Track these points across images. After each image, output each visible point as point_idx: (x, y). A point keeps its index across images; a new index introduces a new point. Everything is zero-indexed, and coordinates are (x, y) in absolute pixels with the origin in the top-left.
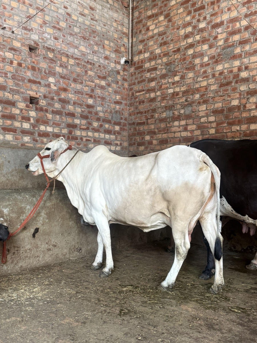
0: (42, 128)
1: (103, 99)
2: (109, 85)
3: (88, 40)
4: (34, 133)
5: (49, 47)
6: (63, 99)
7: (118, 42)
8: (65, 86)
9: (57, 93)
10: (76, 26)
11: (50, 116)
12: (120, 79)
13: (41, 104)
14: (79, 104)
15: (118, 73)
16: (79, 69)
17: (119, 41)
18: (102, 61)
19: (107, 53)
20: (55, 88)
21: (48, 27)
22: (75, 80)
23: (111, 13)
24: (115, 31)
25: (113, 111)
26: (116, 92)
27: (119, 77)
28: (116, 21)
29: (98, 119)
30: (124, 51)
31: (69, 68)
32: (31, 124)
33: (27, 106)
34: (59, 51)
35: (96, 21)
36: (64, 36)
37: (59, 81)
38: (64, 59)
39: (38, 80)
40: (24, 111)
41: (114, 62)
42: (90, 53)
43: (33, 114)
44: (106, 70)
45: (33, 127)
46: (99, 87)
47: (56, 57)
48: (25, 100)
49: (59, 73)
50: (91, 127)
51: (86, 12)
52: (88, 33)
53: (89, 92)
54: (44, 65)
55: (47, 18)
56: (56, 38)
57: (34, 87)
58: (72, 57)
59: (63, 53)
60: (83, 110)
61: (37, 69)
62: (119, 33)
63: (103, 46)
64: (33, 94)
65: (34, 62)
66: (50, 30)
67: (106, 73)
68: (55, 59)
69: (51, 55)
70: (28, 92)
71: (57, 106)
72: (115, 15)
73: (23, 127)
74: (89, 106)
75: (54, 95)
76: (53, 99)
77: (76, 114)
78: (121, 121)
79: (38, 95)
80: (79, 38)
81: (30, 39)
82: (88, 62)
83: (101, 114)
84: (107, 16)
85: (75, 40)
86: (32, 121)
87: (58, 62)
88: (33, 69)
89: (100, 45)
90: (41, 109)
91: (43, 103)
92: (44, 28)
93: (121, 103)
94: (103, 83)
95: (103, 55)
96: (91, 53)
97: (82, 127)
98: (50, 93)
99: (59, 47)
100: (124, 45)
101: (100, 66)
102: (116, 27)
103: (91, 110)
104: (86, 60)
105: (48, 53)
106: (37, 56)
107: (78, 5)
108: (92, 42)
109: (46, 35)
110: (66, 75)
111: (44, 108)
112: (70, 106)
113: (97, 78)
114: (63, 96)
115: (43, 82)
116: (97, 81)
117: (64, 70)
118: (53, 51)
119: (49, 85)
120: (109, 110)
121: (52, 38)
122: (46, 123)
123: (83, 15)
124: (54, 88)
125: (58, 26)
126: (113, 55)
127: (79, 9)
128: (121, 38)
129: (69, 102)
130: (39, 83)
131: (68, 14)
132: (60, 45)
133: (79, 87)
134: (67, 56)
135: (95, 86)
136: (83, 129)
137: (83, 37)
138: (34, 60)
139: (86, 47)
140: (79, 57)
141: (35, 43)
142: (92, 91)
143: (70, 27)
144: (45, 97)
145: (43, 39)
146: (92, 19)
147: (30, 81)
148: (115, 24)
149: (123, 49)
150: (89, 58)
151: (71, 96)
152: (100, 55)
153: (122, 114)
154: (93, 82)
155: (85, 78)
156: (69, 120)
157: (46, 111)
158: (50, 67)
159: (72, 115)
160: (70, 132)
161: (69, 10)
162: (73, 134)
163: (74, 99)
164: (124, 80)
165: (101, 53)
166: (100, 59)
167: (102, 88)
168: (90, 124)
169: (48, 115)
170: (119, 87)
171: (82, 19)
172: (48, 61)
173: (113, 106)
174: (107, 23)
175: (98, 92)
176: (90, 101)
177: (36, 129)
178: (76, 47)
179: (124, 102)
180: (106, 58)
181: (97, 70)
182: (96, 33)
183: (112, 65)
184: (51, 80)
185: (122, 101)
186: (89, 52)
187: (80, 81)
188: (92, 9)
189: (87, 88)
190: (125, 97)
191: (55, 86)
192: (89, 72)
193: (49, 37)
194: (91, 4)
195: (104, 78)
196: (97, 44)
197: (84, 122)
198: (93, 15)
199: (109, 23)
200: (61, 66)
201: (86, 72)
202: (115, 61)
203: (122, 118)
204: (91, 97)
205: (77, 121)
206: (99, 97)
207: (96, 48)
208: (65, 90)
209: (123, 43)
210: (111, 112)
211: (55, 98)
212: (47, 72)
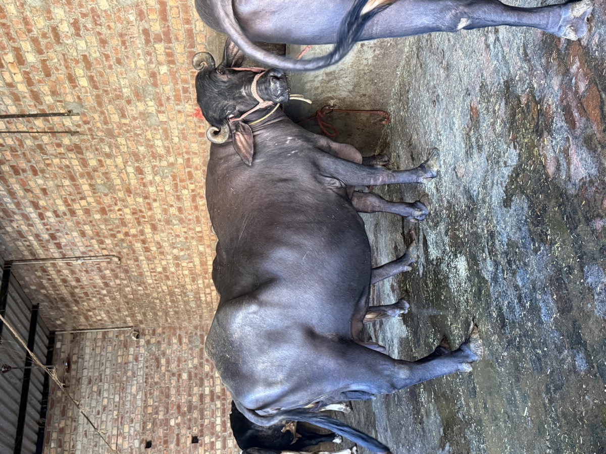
0: (218, 428)
1: (179, 360)
2: (164, 354)
3: (124, 384)
4: (223, 436)
5: (142, 428)
6: (188, 409)
7: (115, 345)
8: (175, 407)
9: (184, 415)
10: (114, 399)
11: (207, 422)
12: (154, 339)
13: (196, 432)
14: (190, 390)
15: (148, 342)
16: (155, 393)
17: (114, 343)
18: (141, 365)
19: (131, 358)
20: (179, 417)
21: (123, 430)
22: (168, 396)
23: (87, 357)
24: (105, 349)
25: (190, 346)
26: (169, 344)
27: (153, 341)
28: (93, 350)
29: (201, 365)
30: (123, 335)
31: (157, 404)
32: (216, 440)
33: (201, 445)
34: (144, 417)
35: (101, 375)
36: (127, 412)
37: (172, 414)
38: (150, 410)
39: (176, 437)
40: (206, 449)
41: (138, 349)
42: (137, 380)
43: (207, 439)
44: (149, 358)
45: (219, 438)
46: (168, 367)
47: (150, 419)
48: (196, 448)
49: (164, 414)
50: (211, 374)
51: (95, 388)
52: (116, 384)
53: (175, 378)
54: (161, 432)
55: (115, 432)
56: (132, 421)
57: (182, 440)
58: (145, 401)
59: (144, 412)
60: (194, 385)
61: (166, 439)
62: (105, 344)
63: (125, 363)
64: (189, 440)
65: (160, 442)
66: (126, 429)
67: (152, 359)
68: (152, 421)
69: (149, 426)
70: (188, 446)
71: (196, 414)
72: (88, 350)
73: (220, 447)
74: (190, 378)
75: (186, 418)
76: (190, 420)
77: (200, 392)
78: (199, 334)
79: (189, 435)
80: (124, 395)
81: (139, 448)
82: (146, 382)
83: (196, 361)
84: (91, 361)
85: (127, 399)
86: (213, 439)
87: (154, 416)
88: (166, 442)
89: (124, 368)
90: (201, 431)
91: (195, 431)
92: (126, 434)
93: (180, 335)
94: (163, 361)
95: (135, 363)
96: (135, 379)
97: (211, 384)
98: (185, 423)
99: (139, 416)
100: (117, 336)
101: (147, 367)
102: (99, 348)
103: (193, 374)
104: (145, 384)
105: (148, 428)
106: (154, 440)
107: (92, 399)
108: (125, 379)
109: (132, 432)
110: (165, 407)
111: (200, 428)
112: (194, 400)
113: (159, 369)
114: (186, 409)
115: (176, 432)
116: (163, 368)
117: (160, 409)
118: (144, 423)
119: (178, 425)
120: (190, 352)
121: (133, 425)
122: (213, 425)
123: (100, 392)
124: (179, 420)
125: (120, 420)
126: (132, 350)
127: (95, 397)
128: (110, 341)
129: (190, 402)
130: (178, 435)
131: (104, 410)
132: (138, 417)
133: (173, 391)
134: (146, 407)
135: (168, 371)
136: (213, 383)
137: (122, 390)
138: (158, 443)
139: (132, 386)
140: (144, 393)
141: (141, 443)
142: (173, 374)
143: (116, 406)
144: (189, 428)
145: (136, 435)
146: (101, 381)
147: (178, 444)
148: (98, 350)
149: (122, 338)
150: (141, 381)
151: (184, 399)
152: (135, 367)
153: (191, 333)
154: (164, 375)
155: (163, 385)
156: (208, 400)
157: (202, 425)
158: (161, 426)
159: (202, 396)
160: (219, 397)
161: (100, 408)
162: (219, 394)
163: (186, 396)
164: (154, 333)
165: (133, 367)
166: (140, 367)
167: (168, 362)
168: (207, 375)
169: (205, 424)
170: (164, 340)
171: (105, 393)
172: (156, 428)
173: (184, 347)
174: (100, 361)
175: (173, 366)
176: (185, 376)
177: (220, 434)
178: (135, 396)
179: (178, 332)
180: (136, 359)
181: (152, 370)
182: (114, 373)
183: (142, 351)
184: (172, 423)
185: (177, 335)
186: (135, 382)
187: (167, 391)
188: (90, 382)
189: (172, 381)
190: (172, 331)
191: (177, 418)
192: (156, 380)
193: (132, 429)
194: (86, 383)
195: (157, 360)
196: (125, 372)
197: (206, 383)
198: (96, 380)
199: (99, 359)
200: (157, 413)
201: (156, 383)
202: (137, 347)
203: (196, 334)
204: (180, 376)
205: (207, 391)
206: (179, 366)
207: (130, 373)
208: (179, 407)
209: (115, 339)
210: (191, 349)
211: (188, 417)
212: (166, 428)
